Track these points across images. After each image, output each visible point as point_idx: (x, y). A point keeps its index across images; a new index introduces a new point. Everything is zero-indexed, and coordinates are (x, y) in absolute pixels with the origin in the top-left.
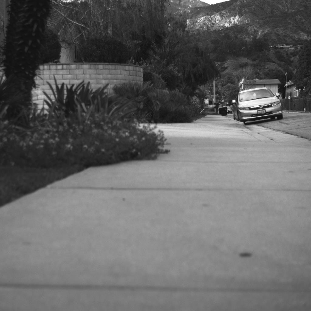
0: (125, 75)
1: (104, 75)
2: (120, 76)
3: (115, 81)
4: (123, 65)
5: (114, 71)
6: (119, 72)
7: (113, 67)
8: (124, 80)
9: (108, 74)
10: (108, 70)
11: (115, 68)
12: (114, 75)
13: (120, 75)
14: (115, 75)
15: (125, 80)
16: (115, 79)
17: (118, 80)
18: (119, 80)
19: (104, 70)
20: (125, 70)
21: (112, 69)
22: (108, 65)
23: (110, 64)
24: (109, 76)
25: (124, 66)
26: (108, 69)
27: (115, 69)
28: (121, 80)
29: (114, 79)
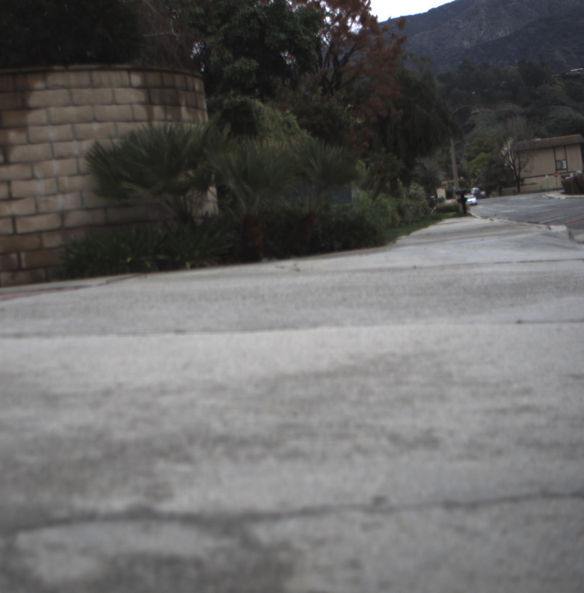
0: (131, 104)
1: (52, 110)
2: (112, 110)
3: (95, 126)
4: (120, 70)
5: (87, 93)
6: (106, 93)
7: (84, 78)
8: (128, 121)
9: (66, 105)
10: (65, 91)
11: (92, 80)
12: (88, 108)
13: (114, 108)
14: (92, 105)
15: (135, 121)
16: (95, 120)
17: (105, 125)
18: (111, 124)
19: (50, 93)
20: (131, 86)
21: (80, 87)
22: (61, 71)
23: (72, 67)
24: (72, 111)
25: (125, 74)
26: (63, 87)
27: (92, 86)
28: (119, 124)
29: (90, 122)
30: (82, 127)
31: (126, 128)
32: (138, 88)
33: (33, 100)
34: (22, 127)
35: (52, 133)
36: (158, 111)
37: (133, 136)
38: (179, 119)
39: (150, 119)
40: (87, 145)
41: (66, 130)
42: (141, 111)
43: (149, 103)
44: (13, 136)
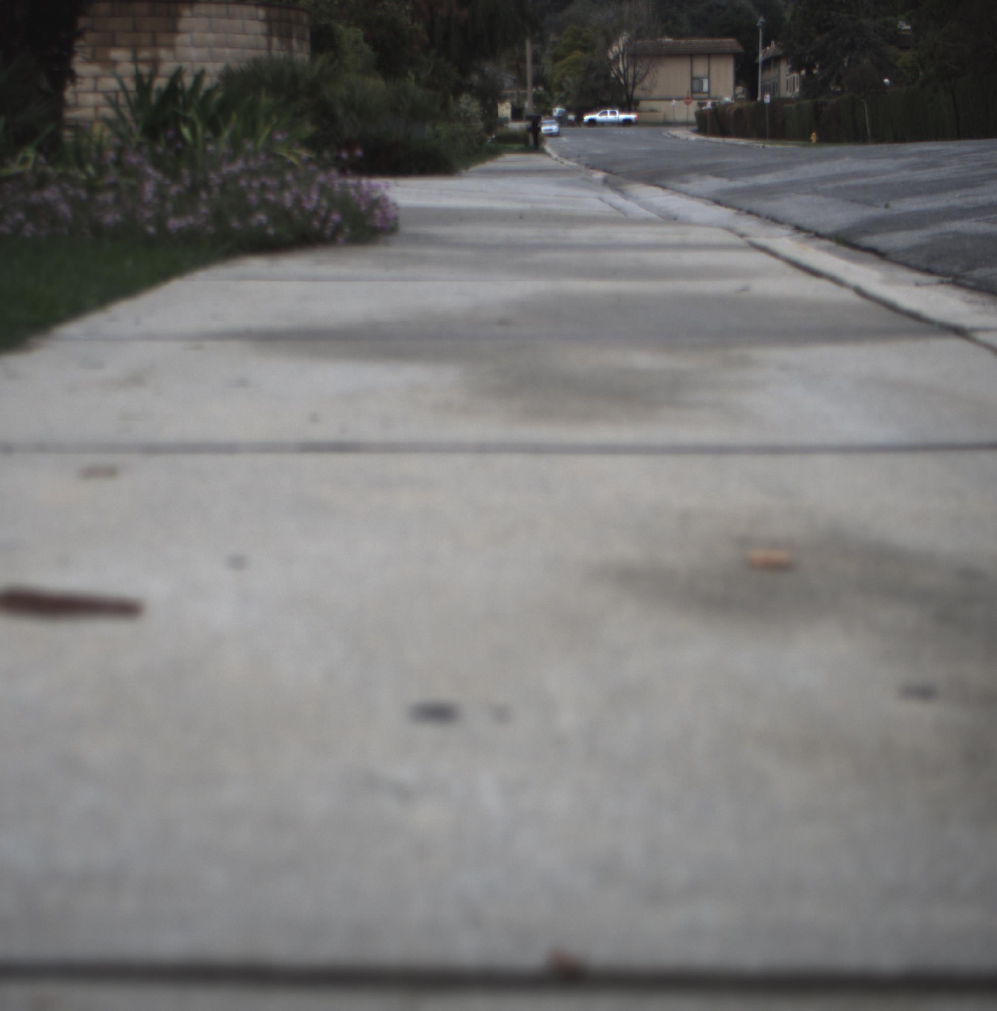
0: (255, 34)
1: (196, 34)
2: (241, 39)
3: (227, 51)
4: (250, 5)
5: (223, 22)
6: (238, 23)
7: (222, 9)
8: (253, 49)
9: (207, 31)
10: (207, 19)
11: (228, 12)
12: (223, 35)
13: (243, 36)
14: (227, 33)
15: (258, 48)
16: (228, 45)
17: (235, 50)
18: (239, 50)
19: (195, 20)
20: (257, 19)
21: (219, 17)
24: (210, 37)
25: (253, 9)
26: (206, 16)
27: (229, 16)
28: (245, 50)
29: (224, 47)
30: (218, 51)
31: (251, 54)
32: (263, 21)
33: (183, 24)
34: (171, 47)
35: (193, 53)
36: (276, 41)
37: (256, 62)
38: (290, 48)
39: (269, 47)
40: (219, 66)
41: (204, 52)
42: (263, 41)
43: (269, 34)
44: (163, 53)
